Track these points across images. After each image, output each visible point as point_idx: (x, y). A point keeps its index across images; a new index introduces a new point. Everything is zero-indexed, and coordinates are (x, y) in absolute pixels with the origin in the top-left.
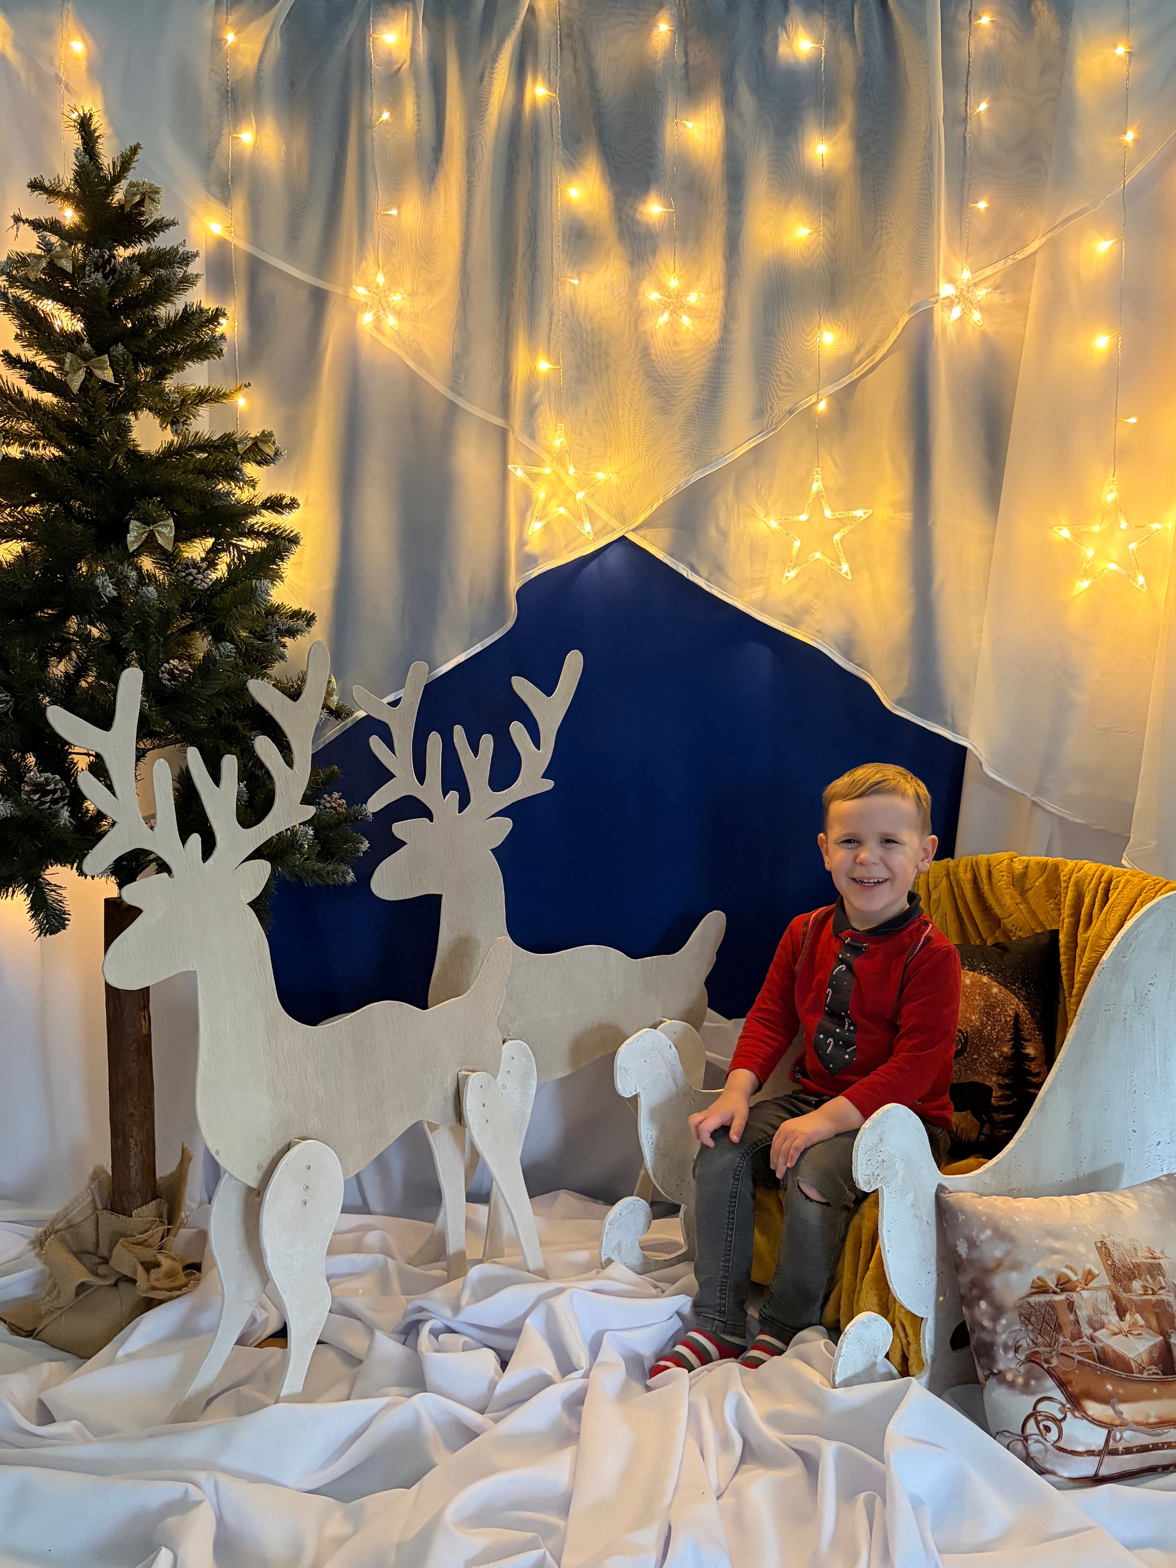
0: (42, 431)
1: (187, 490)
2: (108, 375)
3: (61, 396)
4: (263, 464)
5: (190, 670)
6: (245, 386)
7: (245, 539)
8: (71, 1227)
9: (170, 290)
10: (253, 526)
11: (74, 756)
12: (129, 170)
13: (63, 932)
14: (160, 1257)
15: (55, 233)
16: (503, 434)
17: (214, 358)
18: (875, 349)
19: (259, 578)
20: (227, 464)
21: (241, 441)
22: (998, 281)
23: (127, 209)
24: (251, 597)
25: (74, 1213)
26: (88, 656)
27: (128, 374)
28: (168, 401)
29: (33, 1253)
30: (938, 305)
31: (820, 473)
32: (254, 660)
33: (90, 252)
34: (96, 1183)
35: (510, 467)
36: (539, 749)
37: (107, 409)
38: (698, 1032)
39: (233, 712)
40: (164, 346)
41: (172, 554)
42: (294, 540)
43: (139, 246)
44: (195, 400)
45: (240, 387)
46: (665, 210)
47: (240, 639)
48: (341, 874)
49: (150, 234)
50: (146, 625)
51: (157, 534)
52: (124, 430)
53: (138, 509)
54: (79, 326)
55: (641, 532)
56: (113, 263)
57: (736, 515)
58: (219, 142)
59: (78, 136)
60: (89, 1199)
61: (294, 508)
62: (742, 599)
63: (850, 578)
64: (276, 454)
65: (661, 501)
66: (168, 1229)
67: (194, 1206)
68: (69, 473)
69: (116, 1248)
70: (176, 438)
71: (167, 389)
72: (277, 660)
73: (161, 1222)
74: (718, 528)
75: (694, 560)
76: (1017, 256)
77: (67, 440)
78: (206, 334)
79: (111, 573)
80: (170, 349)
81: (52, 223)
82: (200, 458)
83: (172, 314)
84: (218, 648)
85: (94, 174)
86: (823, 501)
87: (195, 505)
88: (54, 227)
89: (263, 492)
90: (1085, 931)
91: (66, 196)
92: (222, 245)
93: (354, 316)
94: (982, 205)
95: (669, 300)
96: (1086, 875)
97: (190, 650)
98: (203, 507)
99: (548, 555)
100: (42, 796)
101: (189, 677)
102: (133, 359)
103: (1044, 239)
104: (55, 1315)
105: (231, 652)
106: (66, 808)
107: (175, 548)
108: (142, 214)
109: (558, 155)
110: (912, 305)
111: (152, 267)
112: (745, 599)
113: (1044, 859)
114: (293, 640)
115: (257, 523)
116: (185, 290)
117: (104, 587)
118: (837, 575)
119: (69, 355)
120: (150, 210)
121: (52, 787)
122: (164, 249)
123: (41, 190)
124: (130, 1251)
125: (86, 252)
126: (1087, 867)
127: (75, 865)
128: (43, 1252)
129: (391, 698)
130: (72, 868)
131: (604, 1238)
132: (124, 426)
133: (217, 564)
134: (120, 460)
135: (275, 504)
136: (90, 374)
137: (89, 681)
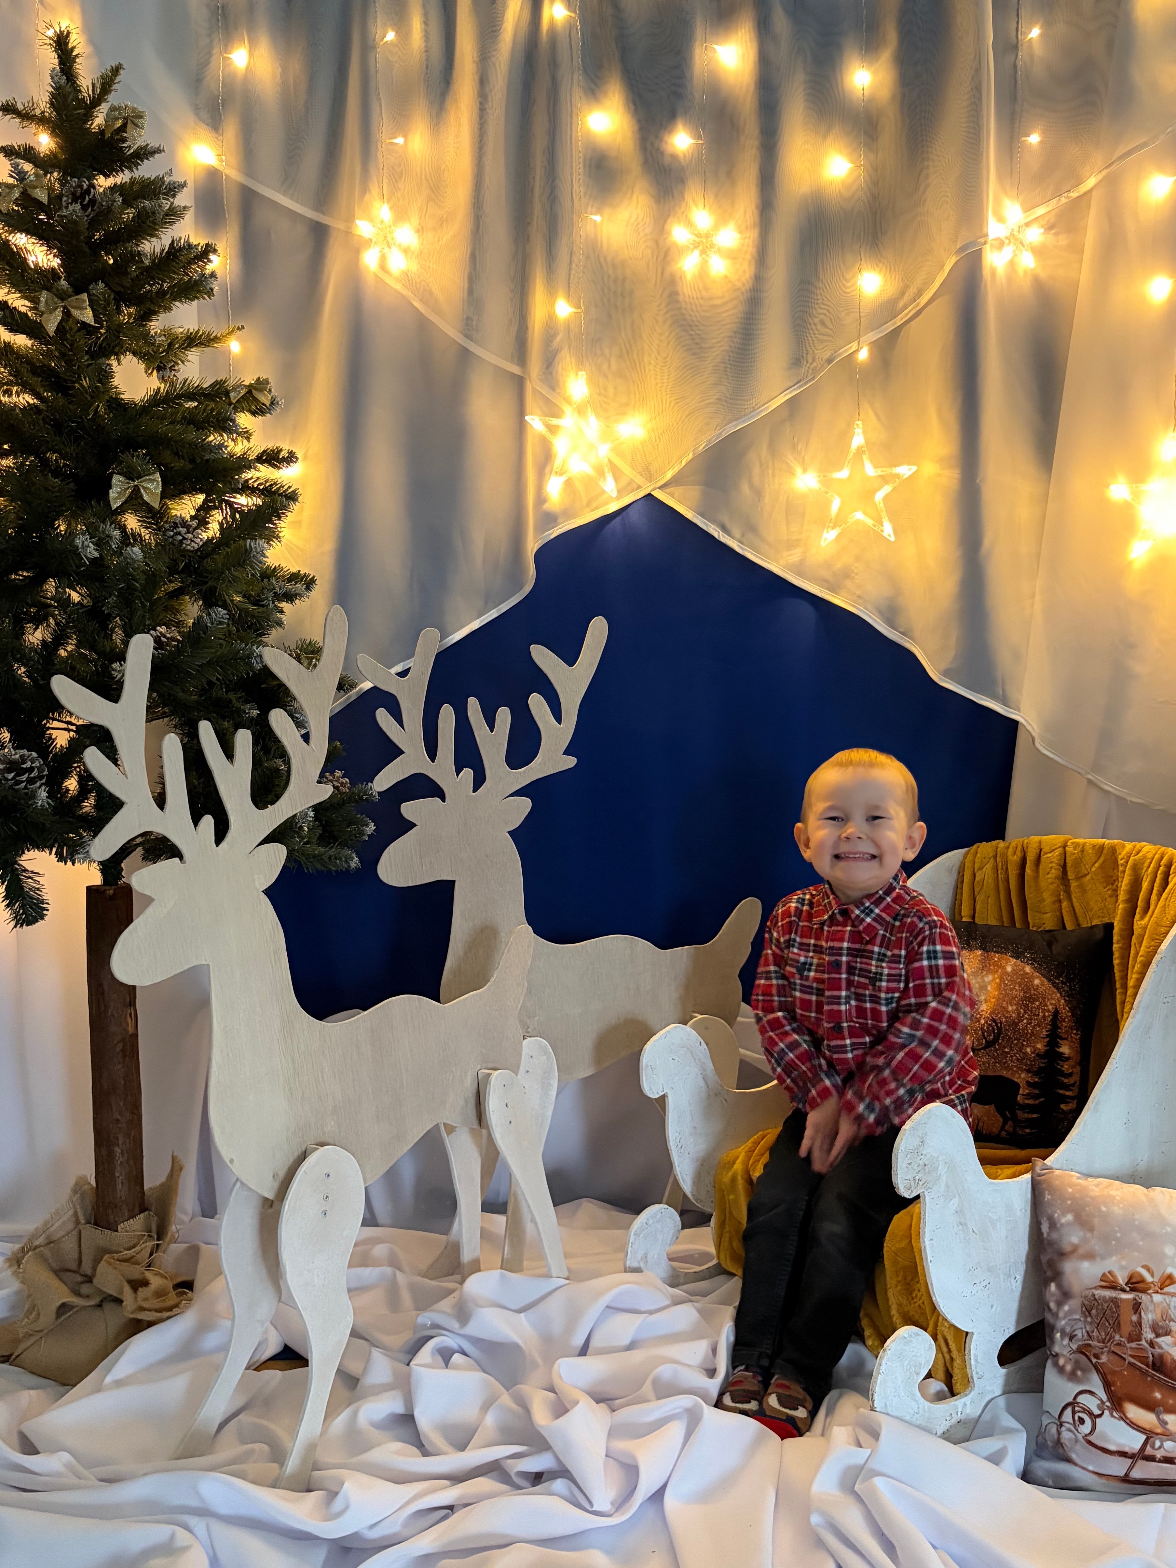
0: (15, 376)
1: (176, 442)
2: (88, 316)
3: (35, 338)
4: (259, 414)
5: (179, 637)
6: (238, 328)
7: (238, 496)
8: (50, 1243)
9: (155, 224)
10: (247, 481)
11: (52, 731)
12: (110, 92)
13: (41, 923)
14: (148, 1275)
15: (29, 161)
16: (519, 383)
17: (204, 298)
18: (920, 293)
19: (254, 538)
20: (219, 413)
21: (234, 389)
22: (1052, 220)
23: (108, 135)
24: (245, 558)
25: (55, 1227)
26: (68, 623)
27: (109, 314)
28: (153, 344)
29: (9, 1272)
30: (988, 246)
31: (861, 426)
32: (249, 627)
33: (67, 181)
34: (78, 1195)
35: (527, 418)
36: (560, 722)
37: (87, 353)
38: (731, 1026)
39: (225, 683)
40: (149, 284)
41: (159, 512)
42: (292, 497)
43: (121, 175)
44: (183, 344)
45: (233, 331)
46: (693, 141)
47: (233, 604)
48: (344, 859)
49: (133, 163)
50: (130, 588)
51: (142, 491)
52: (106, 375)
53: (121, 462)
54: (55, 262)
55: (669, 490)
56: (92, 193)
57: (770, 471)
58: (209, 64)
59: (54, 55)
60: (71, 1212)
61: (293, 462)
62: (777, 561)
63: (892, 539)
64: (272, 403)
65: (691, 456)
66: (158, 1245)
67: (186, 1219)
68: (45, 423)
69: (100, 1265)
70: (163, 385)
71: (152, 332)
72: (274, 626)
73: (150, 1236)
74: (751, 486)
75: (726, 520)
76: (1072, 194)
77: (42, 386)
78: (195, 272)
79: (92, 531)
80: (155, 288)
81: (25, 150)
82: (189, 408)
83: (158, 250)
84: (209, 614)
85: (71, 97)
86: (865, 457)
87: (183, 459)
88: (29, 154)
89: (257, 445)
90: (1142, 918)
91: (41, 120)
92: (213, 175)
93: (357, 252)
94: (1034, 139)
95: (697, 240)
96: (1144, 857)
97: (179, 617)
98: (192, 461)
99: (568, 513)
100: (17, 775)
101: (178, 645)
102: (114, 299)
103: (1100, 176)
104: (32, 1340)
105: (223, 618)
106: (43, 787)
107: (163, 505)
108: (124, 140)
109: (579, 81)
110: (958, 247)
111: (135, 199)
112: (781, 562)
113: (1101, 841)
114: (290, 605)
115: (252, 478)
116: (171, 223)
117: (85, 547)
118: (879, 536)
119: (44, 292)
120: (133, 136)
121: (28, 765)
122: (148, 179)
123: (13, 113)
124: (115, 1268)
125: (63, 182)
126: (1145, 850)
127: (54, 850)
128: (21, 1270)
129: (399, 668)
130: (50, 854)
131: (630, 1249)
132: (106, 371)
133: (208, 523)
134: (102, 410)
135: (272, 458)
136: (67, 314)
137: (69, 649)
